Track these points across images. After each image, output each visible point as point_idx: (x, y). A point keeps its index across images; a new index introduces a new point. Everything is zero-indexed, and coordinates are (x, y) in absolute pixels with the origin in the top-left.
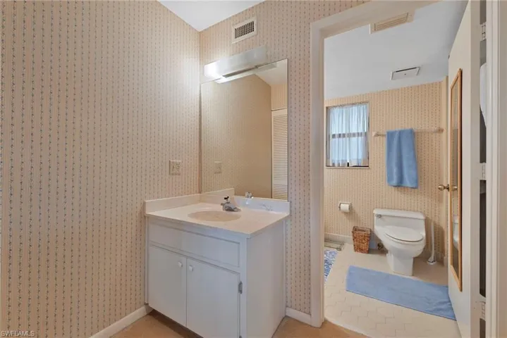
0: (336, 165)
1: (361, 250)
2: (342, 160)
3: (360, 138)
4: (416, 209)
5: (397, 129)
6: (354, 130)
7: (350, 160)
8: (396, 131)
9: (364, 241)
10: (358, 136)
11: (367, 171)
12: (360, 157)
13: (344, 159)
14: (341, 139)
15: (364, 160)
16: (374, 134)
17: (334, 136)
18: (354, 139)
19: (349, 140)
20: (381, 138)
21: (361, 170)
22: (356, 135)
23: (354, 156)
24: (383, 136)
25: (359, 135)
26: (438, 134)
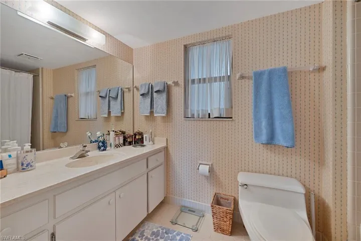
0: (196, 116)
1: (223, 231)
2: (202, 110)
3: (222, 83)
4: (281, 172)
5: (265, 68)
6: (216, 74)
7: (211, 110)
8: (265, 71)
9: (225, 219)
10: (220, 81)
11: (230, 122)
12: (223, 106)
13: (204, 109)
14: (201, 85)
15: (227, 110)
16: (238, 76)
17: (193, 81)
18: (216, 85)
19: (210, 86)
20: (247, 80)
21: (224, 122)
22: (218, 79)
23: (216, 106)
24: (249, 78)
25: (221, 79)
26: (317, 74)
